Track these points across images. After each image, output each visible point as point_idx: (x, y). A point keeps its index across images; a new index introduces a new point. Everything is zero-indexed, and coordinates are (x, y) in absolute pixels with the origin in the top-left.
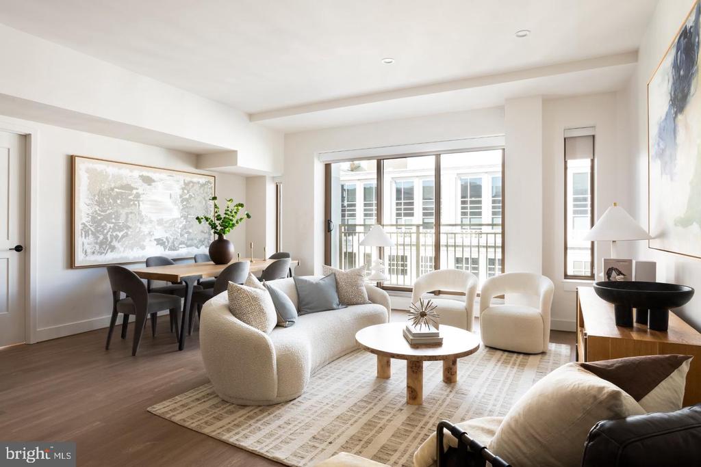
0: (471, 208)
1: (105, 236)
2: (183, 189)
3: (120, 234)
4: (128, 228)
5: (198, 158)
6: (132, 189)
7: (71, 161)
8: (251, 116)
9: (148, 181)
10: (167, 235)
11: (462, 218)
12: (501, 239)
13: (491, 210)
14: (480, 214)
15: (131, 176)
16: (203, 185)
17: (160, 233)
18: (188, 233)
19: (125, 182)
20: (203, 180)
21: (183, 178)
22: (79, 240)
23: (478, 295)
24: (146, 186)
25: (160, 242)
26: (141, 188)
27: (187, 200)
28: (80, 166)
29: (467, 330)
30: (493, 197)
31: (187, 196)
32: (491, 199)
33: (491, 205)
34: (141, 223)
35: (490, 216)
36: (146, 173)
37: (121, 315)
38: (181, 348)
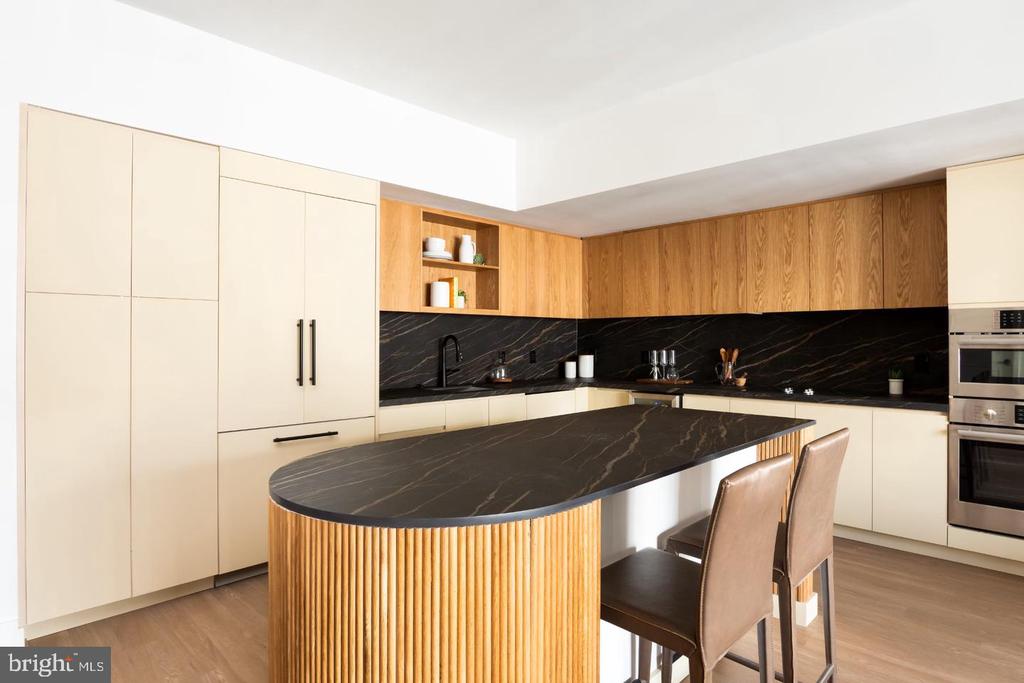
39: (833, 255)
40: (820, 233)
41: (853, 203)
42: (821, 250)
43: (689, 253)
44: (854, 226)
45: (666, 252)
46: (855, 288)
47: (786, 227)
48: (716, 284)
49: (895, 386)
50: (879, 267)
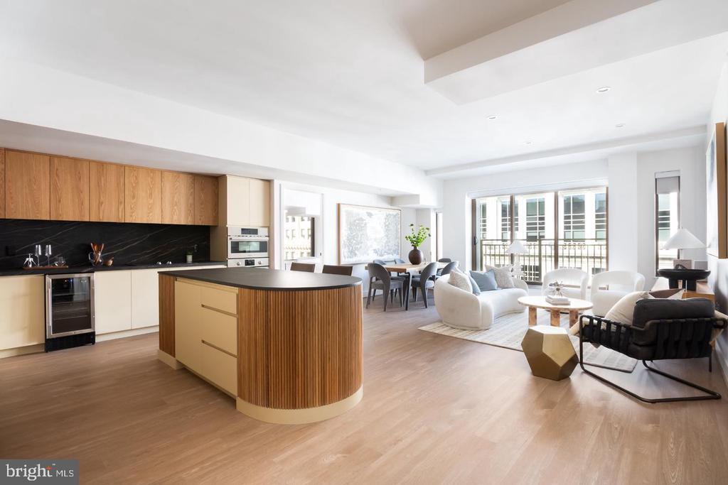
0: (574, 222)
1: (352, 249)
2: (386, 219)
3: (359, 247)
4: (362, 243)
5: (392, 200)
6: (363, 220)
7: (339, 205)
8: (426, 172)
9: (370, 215)
10: (379, 247)
11: (565, 232)
12: (605, 250)
13: (594, 224)
14: (583, 227)
15: (362, 213)
16: (395, 216)
17: (376, 246)
18: (388, 246)
19: (360, 216)
20: (394, 213)
21: (385, 212)
22: (342, 250)
23: (589, 288)
24: (368, 217)
25: (376, 251)
26: (367, 219)
27: (387, 225)
28: (343, 209)
29: (582, 299)
30: (596, 211)
31: (387, 223)
32: (594, 214)
33: (594, 219)
34: (367, 240)
35: (594, 229)
36: (370, 211)
37: (373, 290)
38: (407, 309)
39: (174, 197)
40: (168, 186)
41: (182, 176)
42: (167, 195)
43: (80, 179)
44: (183, 186)
45: (57, 175)
46: (183, 214)
47: (149, 179)
48: (102, 203)
49: (190, 258)
50: (193, 206)
